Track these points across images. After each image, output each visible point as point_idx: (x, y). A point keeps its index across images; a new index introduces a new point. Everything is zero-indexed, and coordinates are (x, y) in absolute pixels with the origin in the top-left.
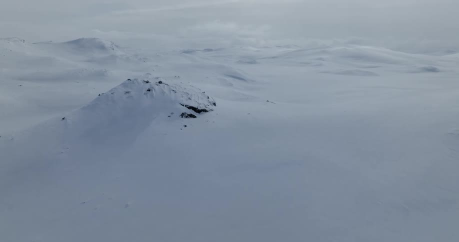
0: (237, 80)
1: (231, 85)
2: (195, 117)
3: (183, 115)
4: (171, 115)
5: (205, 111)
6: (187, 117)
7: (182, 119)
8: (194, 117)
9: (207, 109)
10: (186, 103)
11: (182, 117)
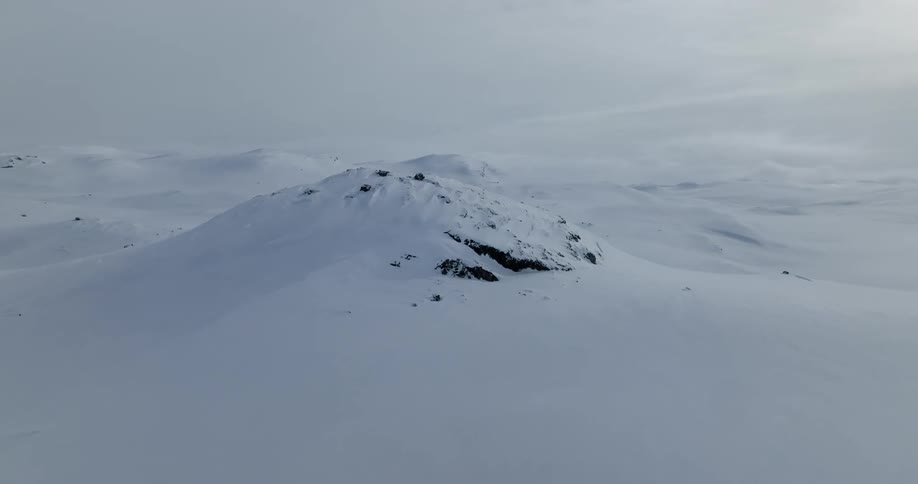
0: (737, 241)
1: (717, 250)
2: (494, 279)
3: (446, 266)
4: (403, 262)
5: (538, 266)
6: (462, 274)
7: (445, 277)
8: (489, 277)
9: (545, 262)
10: (467, 232)
11: (444, 273)
